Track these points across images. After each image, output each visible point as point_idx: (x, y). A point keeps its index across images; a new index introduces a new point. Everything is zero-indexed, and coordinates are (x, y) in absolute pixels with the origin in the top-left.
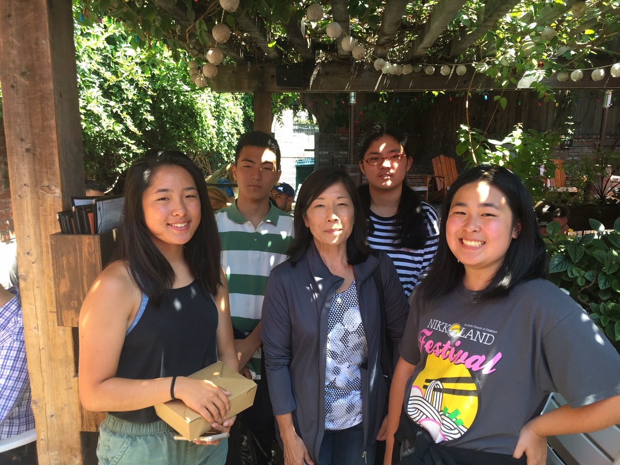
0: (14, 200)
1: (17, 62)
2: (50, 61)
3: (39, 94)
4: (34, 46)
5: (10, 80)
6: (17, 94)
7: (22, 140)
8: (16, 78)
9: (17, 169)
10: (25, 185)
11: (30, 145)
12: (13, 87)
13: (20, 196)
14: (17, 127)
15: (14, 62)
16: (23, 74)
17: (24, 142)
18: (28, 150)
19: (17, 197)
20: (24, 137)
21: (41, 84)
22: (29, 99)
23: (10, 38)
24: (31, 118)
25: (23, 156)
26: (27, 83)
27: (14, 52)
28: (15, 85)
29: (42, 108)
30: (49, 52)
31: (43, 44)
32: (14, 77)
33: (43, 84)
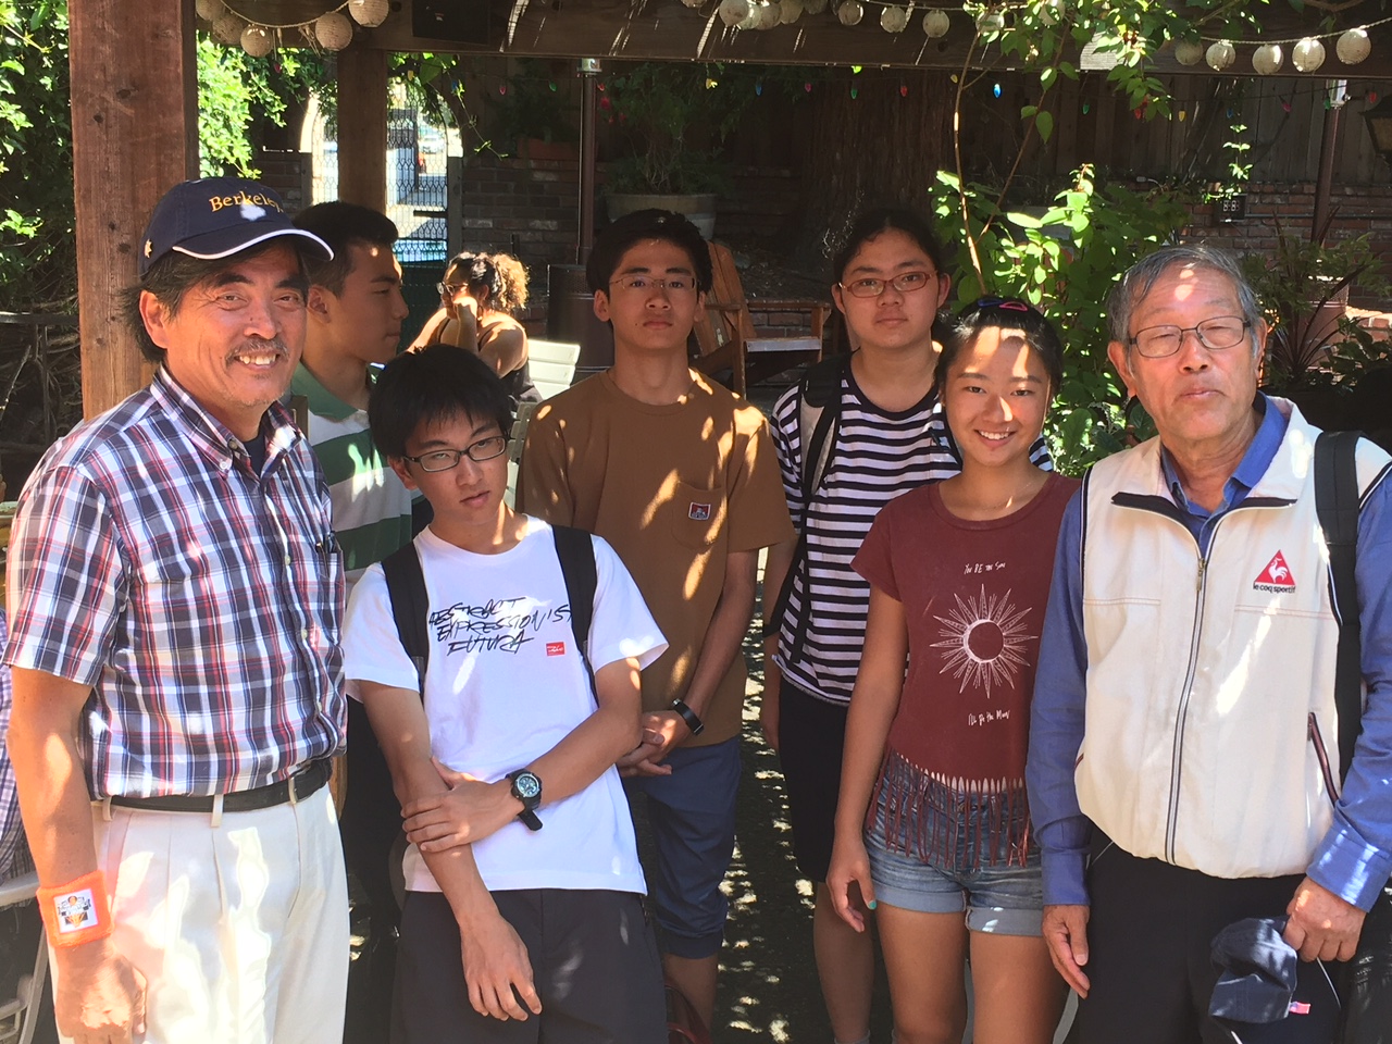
0: (87, 350)
1: (111, 70)
2: (180, 70)
3: (154, 135)
4: (149, 40)
5: (92, 105)
6: (107, 133)
7: (112, 227)
8: (108, 102)
9: (98, 286)
10: (113, 318)
11: (128, 237)
12: (98, 119)
13: (99, 341)
14: (102, 201)
15: (104, 70)
16: (123, 95)
17: (115, 232)
18: (124, 248)
19: (95, 342)
20: (117, 222)
21: (161, 116)
22: (132, 144)
23: (99, 23)
24: (133, 184)
25: (113, 258)
26: (130, 112)
27: (107, 50)
28: (103, 115)
29: (159, 164)
30: (180, 52)
31: (168, 37)
32: (103, 99)
33: (164, 116)
